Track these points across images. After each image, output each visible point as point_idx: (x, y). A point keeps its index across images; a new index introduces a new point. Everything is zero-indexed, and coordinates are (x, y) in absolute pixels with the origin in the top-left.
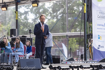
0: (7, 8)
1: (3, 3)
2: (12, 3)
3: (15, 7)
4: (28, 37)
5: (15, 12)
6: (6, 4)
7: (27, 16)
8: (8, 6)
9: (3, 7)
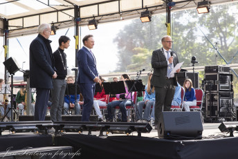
0: (150, 18)
1: (143, 8)
2: (160, 7)
3: (165, 14)
4: (189, 71)
5: (166, 25)
6: (149, 9)
7: (194, 31)
8: (152, 13)
9: (143, 15)
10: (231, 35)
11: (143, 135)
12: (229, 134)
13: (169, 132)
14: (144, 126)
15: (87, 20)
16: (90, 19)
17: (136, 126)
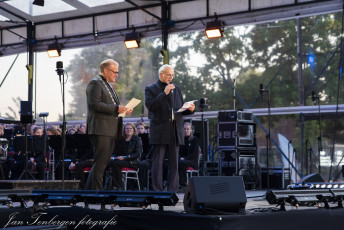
0: (138, 42)
1: (128, 29)
2: (154, 28)
5: (162, 52)
7: (186, 60)
8: (141, 35)
10: (237, 65)
11: (166, 208)
12: (279, 207)
13: (203, 204)
14: (168, 197)
15: (45, 43)
16: (51, 42)
17: (156, 197)
